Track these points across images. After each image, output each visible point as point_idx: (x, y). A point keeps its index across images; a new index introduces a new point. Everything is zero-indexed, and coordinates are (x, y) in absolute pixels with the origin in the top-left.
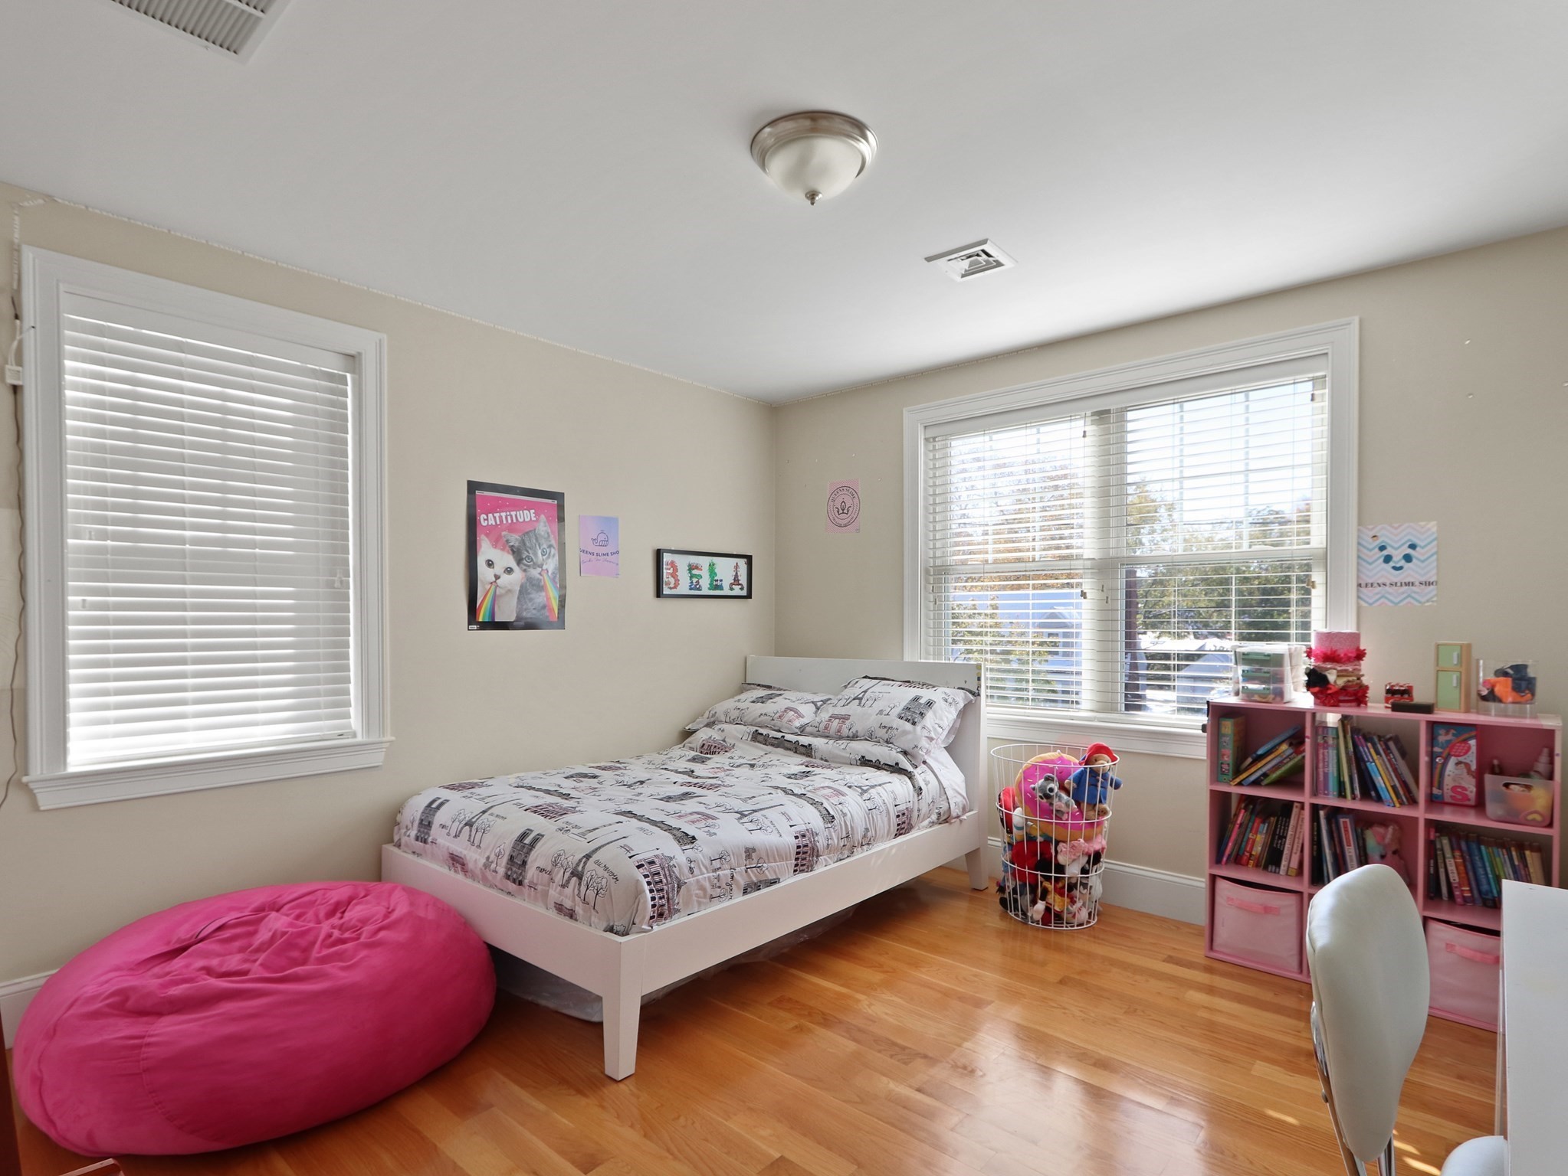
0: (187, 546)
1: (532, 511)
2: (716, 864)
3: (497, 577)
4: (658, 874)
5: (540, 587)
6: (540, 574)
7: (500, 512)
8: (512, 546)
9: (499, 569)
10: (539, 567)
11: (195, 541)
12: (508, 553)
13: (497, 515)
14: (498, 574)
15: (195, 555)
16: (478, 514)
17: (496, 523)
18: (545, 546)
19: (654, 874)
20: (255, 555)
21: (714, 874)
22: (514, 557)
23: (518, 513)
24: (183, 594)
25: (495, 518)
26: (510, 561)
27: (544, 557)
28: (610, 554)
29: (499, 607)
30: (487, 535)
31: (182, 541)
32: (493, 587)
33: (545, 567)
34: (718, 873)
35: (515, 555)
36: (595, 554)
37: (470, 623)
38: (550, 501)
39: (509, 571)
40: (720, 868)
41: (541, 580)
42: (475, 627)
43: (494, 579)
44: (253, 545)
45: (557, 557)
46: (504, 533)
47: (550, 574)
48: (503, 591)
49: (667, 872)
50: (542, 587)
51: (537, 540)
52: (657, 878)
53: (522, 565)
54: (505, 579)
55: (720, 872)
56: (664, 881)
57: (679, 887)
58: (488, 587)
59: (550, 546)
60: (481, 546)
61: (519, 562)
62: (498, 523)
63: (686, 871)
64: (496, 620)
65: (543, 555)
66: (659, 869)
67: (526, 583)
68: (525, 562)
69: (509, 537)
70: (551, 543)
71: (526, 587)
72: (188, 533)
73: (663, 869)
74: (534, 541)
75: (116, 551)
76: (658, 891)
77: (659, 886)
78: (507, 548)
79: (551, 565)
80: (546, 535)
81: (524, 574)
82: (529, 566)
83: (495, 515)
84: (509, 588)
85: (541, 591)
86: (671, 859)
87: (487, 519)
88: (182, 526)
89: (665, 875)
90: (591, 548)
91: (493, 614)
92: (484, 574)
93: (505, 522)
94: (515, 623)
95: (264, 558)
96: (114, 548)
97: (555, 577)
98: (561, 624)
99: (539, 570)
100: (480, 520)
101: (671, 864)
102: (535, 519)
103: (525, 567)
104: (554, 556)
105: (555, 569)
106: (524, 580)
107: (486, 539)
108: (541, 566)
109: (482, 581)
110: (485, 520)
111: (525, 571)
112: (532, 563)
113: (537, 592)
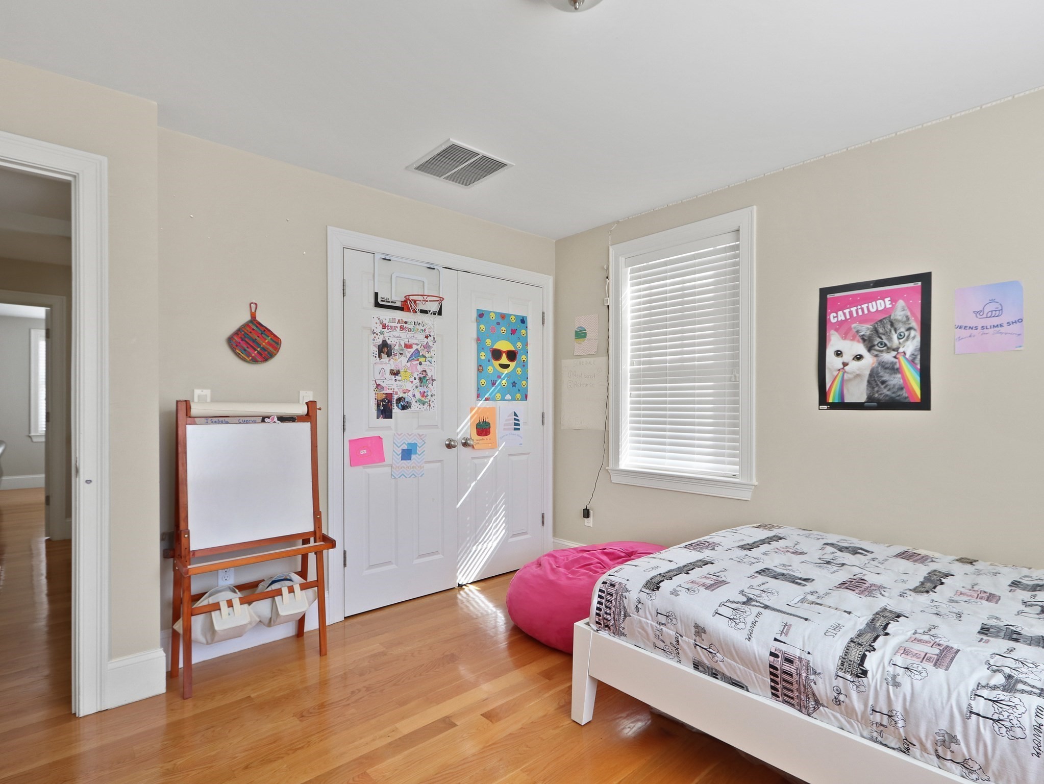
0: (668, 364)
1: (887, 300)
2: (663, 619)
3: (845, 364)
4: (612, 595)
5: (894, 369)
6: (895, 357)
7: (850, 308)
8: (863, 335)
9: (847, 357)
10: (894, 350)
11: (671, 361)
12: (858, 341)
13: (847, 311)
14: (846, 361)
15: (672, 368)
16: (828, 314)
17: (845, 317)
18: (902, 330)
19: (608, 594)
20: (695, 365)
21: (658, 626)
22: (864, 345)
23: (870, 304)
24: (665, 389)
25: (844, 314)
26: (861, 349)
27: (901, 341)
28: (1005, 325)
29: (848, 390)
30: (837, 330)
31: (665, 362)
32: (841, 373)
33: (901, 350)
34: (661, 627)
35: (866, 342)
36: (980, 328)
37: (820, 404)
38: (911, 285)
39: (859, 358)
40: (665, 624)
41: (895, 363)
42: (825, 407)
43: (842, 366)
44: (693, 360)
45: (918, 339)
46: (853, 326)
47: (907, 356)
48: (851, 376)
49: (618, 598)
50: (897, 369)
51: (892, 325)
52: (609, 597)
53: (873, 352)
54: (854, 366)
55: (664, 628)
56: (614, 603)
57: (625, 616)
58: (836, 373)
59: (909, 329)
60: (830, 340)
61: (870, 349)
62: (848, 317)
63: (633, 607)
64: (846, 401)
65: (899, 339)
66: (614, 592)
67: (877, 367)
68: (877, 348)
69: (859, 328)
70: (911, 326)
71: (877, 371)
72: (668, 358)
73: (617, 594)
74: (889, 327)
75: (644, 370)
76: (606, 607)
77: (609, 604)
78: (858, 338)
79: (912, 346)
80: (905, 319)
81: (875, 359)
82: (881, 351)
83: (845, 311)
84: (858, 372)
85: (895, 373)
86: (627, 591)
87: (837, 317)
88: (665, 354)
89: (616, 600)
90: (973, 321)
91: (842, 395)
92: (832, 362)
93: (855, 315)
94: (866, 404)
95: (700, 367)
96: (644, 368)
97: (914, 359)
98: (924, 404)
99: (894, 353)
100: (829, 319)
101: (624, 594)
102: (891, 306)
103: (876, 353)
104: (914, 338)
105: (915, 350)
106: (875, 365)
107: (836, 333)
108: (896, 350)
109: (829, 369)
110: (834, 317)
111: (876, 356)
112: (885, 348)
113: (891, 374)
